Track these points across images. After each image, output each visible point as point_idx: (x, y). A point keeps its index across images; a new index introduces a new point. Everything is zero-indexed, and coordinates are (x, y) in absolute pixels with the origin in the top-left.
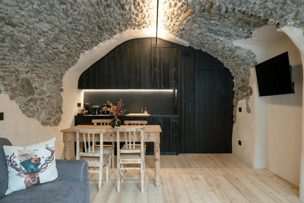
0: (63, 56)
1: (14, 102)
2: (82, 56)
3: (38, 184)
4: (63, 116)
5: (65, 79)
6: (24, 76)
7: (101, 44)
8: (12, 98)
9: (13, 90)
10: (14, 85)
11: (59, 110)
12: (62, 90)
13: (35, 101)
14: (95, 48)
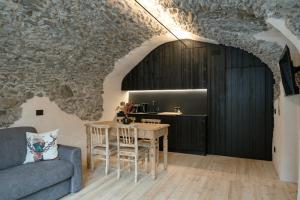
0: (96, 65)
1: (53, 103)
2: (116, 64)
3: (42, 160)
4: (103, 113)
5: (106, 83)
6: (63, 83)
7: (132, 52)
8: (51, 100)
9: (53, 94)
10: (54, 90)
11: (100, 108)
12: (102, 92)
13: (74, 101)
14: (127, 56)
